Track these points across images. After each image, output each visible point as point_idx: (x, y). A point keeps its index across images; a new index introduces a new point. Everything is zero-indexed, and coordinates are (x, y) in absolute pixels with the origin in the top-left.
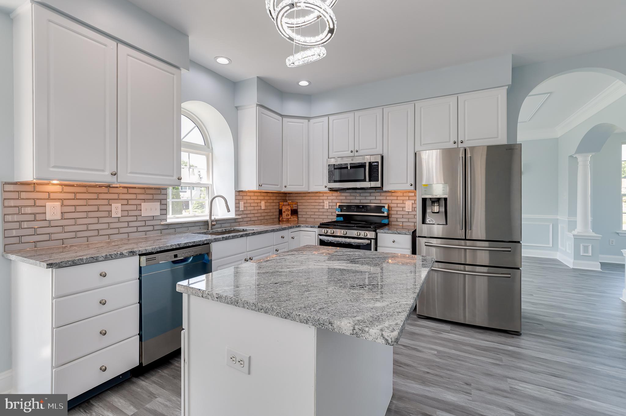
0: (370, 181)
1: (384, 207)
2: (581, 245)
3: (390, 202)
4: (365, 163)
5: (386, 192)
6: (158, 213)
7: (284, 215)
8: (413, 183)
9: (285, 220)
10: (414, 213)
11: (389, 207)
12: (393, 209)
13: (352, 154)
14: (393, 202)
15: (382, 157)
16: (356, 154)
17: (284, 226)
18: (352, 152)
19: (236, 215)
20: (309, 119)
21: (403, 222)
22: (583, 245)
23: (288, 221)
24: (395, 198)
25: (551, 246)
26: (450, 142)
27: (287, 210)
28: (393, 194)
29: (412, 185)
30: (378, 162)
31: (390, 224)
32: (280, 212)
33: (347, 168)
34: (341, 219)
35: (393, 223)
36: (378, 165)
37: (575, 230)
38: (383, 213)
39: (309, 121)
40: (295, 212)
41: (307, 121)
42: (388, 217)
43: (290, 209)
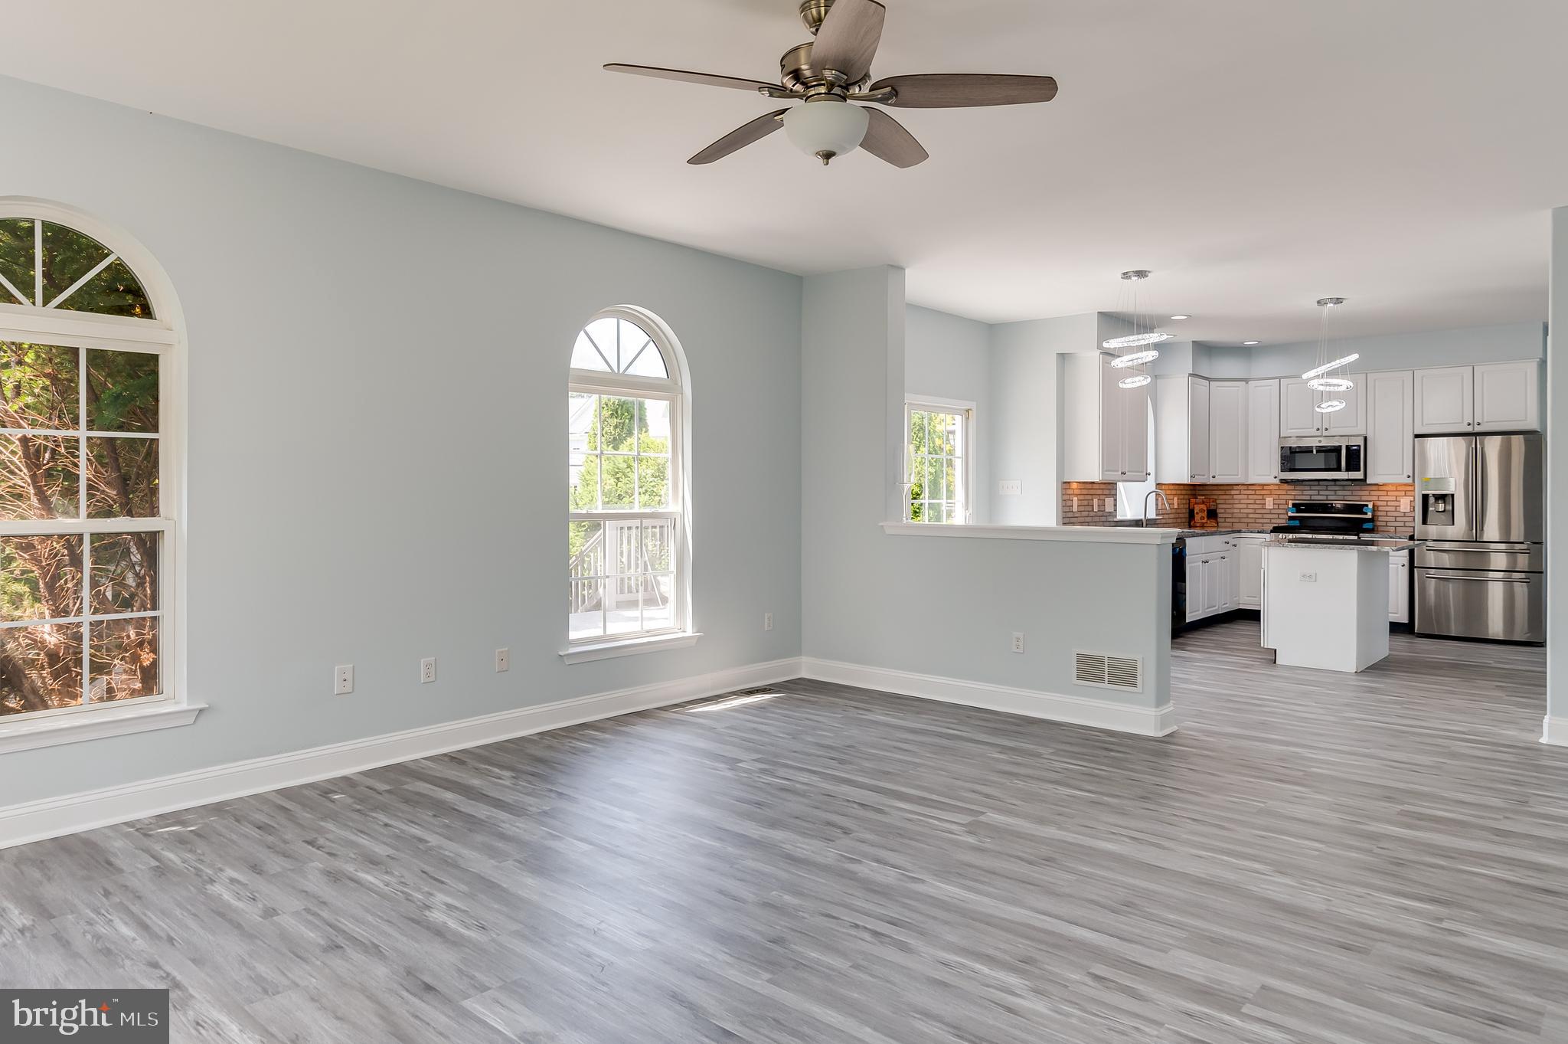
0: (1348, 469)
1: (1367, 505)
3: (1375, 498)
4: (1341, 446)
5: (1370, 485)
6: (1113, 510)
7: (1197, 518)
8: (1411, 475)
9: (1198, 525)
10: (1412, 514)
11: (1374, 506)
12: (1380, 508)
13: (1318, 433)
14: (1381, 498)
15: (1365, 439)
16: (1325, 433)
17: (1197, 531)
18: (1318, 430)
19: (1157, 515)
20: (1246, 380)
21: (1396, 527)
23: (1203, 526)
24: (1385, 493)
26: (1463, 423)
27: (1202, 511)
28: (1381, 488)
29: (1409, 477)
30: (1359, 446)
31: (1376, 529)
32: (1191, 514)
33: (1312, 452)
34: (1297, 523)
35: (1380, 529)
36: (1359, 451)
38: (1366, 514)
39: (1247, 383)
40: (1212, 514)
41: (1244, 383)
42: (1372, 520)
43: (1205, 509)
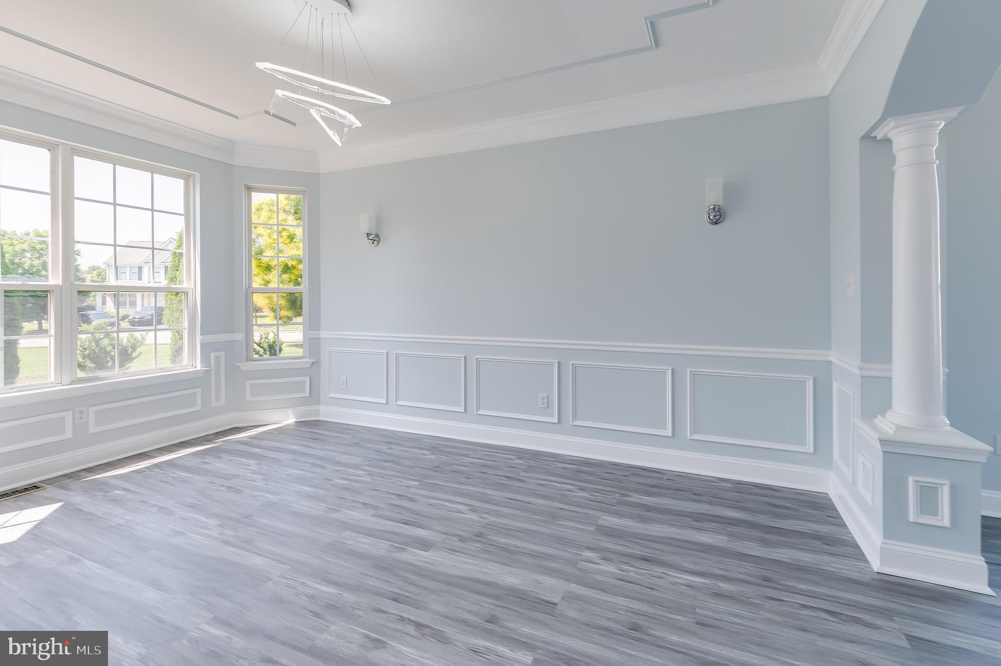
2: (911, 479)
22: (917, 481)
25: (811, 450)
37: (887, 415)
